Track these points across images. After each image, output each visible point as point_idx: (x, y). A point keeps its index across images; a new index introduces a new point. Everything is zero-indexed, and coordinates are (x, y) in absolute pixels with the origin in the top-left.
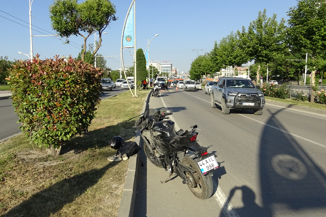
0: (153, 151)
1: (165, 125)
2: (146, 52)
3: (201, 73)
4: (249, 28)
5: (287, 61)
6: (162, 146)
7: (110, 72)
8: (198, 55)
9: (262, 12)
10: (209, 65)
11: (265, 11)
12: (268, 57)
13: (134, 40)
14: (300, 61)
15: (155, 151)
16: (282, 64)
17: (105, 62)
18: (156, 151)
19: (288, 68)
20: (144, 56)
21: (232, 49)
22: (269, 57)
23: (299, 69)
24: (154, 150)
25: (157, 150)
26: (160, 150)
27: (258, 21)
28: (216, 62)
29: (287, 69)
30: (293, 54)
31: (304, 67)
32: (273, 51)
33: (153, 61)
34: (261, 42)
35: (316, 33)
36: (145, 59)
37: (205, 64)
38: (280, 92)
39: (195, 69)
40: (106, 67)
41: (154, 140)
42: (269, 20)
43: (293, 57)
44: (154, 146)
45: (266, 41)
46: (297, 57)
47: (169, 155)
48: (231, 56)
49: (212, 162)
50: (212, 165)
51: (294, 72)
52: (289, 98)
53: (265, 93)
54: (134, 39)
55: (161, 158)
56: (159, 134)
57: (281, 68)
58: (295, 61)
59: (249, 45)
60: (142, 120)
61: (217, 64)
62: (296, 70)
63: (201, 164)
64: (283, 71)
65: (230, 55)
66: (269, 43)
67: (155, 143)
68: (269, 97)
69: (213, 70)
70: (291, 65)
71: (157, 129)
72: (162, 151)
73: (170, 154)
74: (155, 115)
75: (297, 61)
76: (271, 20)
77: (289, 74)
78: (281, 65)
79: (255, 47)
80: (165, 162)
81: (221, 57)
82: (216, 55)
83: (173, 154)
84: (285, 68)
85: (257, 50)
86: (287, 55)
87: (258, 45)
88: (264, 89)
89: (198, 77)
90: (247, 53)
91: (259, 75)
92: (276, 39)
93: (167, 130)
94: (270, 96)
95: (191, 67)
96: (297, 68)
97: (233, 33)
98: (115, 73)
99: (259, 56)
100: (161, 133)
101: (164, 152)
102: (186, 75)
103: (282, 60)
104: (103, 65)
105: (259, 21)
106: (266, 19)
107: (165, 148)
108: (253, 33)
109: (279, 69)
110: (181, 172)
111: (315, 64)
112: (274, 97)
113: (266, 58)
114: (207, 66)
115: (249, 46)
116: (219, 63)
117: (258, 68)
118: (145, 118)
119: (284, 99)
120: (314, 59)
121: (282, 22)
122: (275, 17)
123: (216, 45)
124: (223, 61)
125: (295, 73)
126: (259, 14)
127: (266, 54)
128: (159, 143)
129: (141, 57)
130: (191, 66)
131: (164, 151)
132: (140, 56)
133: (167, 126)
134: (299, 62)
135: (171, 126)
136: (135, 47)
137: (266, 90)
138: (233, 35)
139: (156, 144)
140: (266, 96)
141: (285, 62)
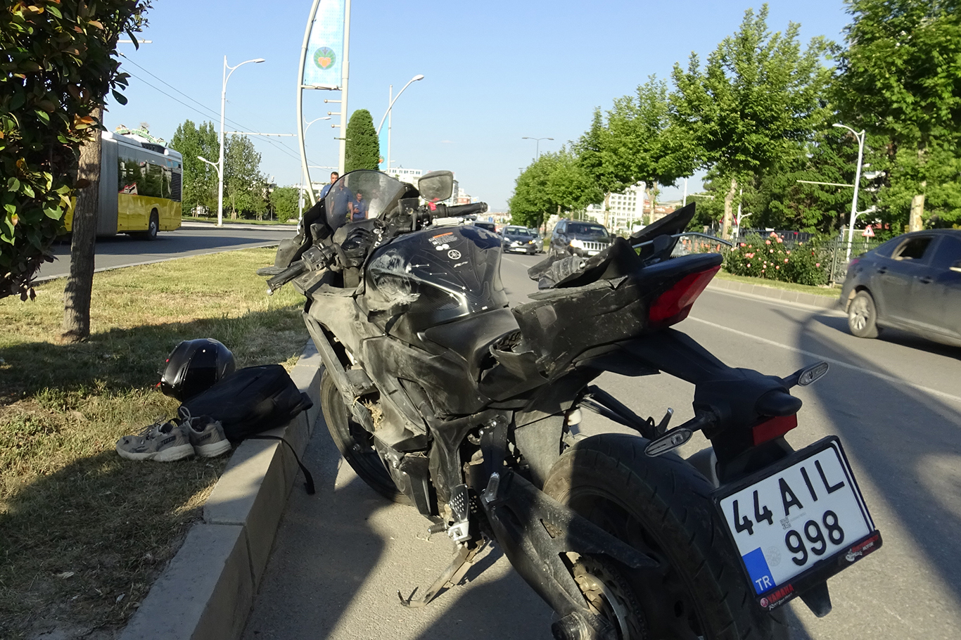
0: (362, 411)
1: (446, 247)
2: (382, 127)
3: (544, 206)
4: (710, 57)
5: (801, 185)
6: (419, 374)
7: (271, 190)
8: (539, 153)
9: (756, 12)
10: (571, 182)
11: (764, 13)
12: (765, 155)
13: (342, 64)
14: (837, 188)
15: (377, 411)
16: (784, 196)
17: (256, 161)
18: (380, 412)
19: (800, 207)
20: (375, 133)
21: (649, 130)
22: (768, 154)
23: (833, 213)
24: (370, 406)
25: (385, 408)
26: (407, 403)
27: (739, 40)
28: (596, 169)
29: (797, 209)
30: (817, 168)
31: (847, 205)
32: (780, 137)
33: (403, 170)
34: (747, 105)
35: (939, 70)
36: (376, 143)
37: (561, 178)
38: (800, 264)
39: (528, 192)
40: (260, 174)
41: (374, 344)
42: (775, 40)
43: (817, 175)
44: (371, 376)
45: (762, 102)
46: (830, 175)
47: (459, 432)
48: (646, 151)
49: (825, 502)
50: (830, 520)
51: (818, 219)
52: (828, 284)
53: (749, 266)
54: (343, 60)
55: (411, 452)
56: (404, 297)
57: (781, 207)
58: (822, 187)
59: (708, 113)
60: (313, 233)
61: (598, 177)
62: (823, 215)
63: (747, 510)
64: (784, 216)
65: (642, 148)
66: (772, 110)
67: (378, 357)
68: (763, 280)
69: (583, 198)
70: (811, 198)
71: (395, 271)
72: (416, 407)
73: (470, 426)
74: (388, 216)
75: (828, 189)
76: (779, 41)
77: (803, 225)
78: (779, 198)
79: (726, 122)
80: (429, 475)
81: (615, 151)
82: (596, 151)
83: (492, 429)
84: (790, 207)
85: (733, 131)
86: (800, 168)
87: (736, 115)
88: (747, 255)
89: (535, 218)
90: (699, 139)
91: (731, 209)
92: (793, 99)
93: (456, 274)
94: (765, 274)
95: (516, 189)
96: (827, 210)
97: (655, 81)
98: (286, 195)
99: (737, 150)
100: (417, 295)
101: (429, 419)
102: (498, 217)
103: (786, 184)
104: (250, 167)
105: (745, 40)
106: (766, 37)
107: (435, 389)
108: (721, 76)
109: (776, 208)
110: (544, 554)
111: (927, 174)
112: (779, 280)
113: (755, 158)
114: (567, 183)
115: (707, 116)
116: (603, 175)
117: (729, 188)
118: (328, 226)
119: (811, 285)
120: (924, 158)
121: (811, 48)
122: (794, 31)
123: (598, 116)
124: (618, 165)
125: (819, 223)
126: (745, 18)
127: (758, 145)
128: (403, 360)
129: (366, 136)
130: (515, 185)
131: (427, 408)
132: (363, 134)
133: (455, 255)
134: (833, 191)
135: (481, 254)
136: (344, 89)
137: (752, 256)
138: (655, 86)
139: (382, 368)
140: (751, 276)
141: (792, 187)
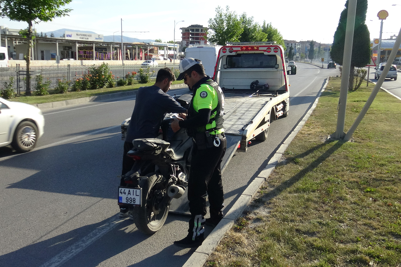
49: (135, 196)
50: (134, 199)
